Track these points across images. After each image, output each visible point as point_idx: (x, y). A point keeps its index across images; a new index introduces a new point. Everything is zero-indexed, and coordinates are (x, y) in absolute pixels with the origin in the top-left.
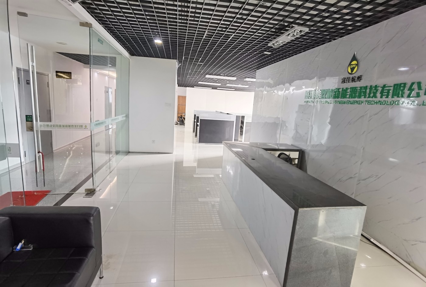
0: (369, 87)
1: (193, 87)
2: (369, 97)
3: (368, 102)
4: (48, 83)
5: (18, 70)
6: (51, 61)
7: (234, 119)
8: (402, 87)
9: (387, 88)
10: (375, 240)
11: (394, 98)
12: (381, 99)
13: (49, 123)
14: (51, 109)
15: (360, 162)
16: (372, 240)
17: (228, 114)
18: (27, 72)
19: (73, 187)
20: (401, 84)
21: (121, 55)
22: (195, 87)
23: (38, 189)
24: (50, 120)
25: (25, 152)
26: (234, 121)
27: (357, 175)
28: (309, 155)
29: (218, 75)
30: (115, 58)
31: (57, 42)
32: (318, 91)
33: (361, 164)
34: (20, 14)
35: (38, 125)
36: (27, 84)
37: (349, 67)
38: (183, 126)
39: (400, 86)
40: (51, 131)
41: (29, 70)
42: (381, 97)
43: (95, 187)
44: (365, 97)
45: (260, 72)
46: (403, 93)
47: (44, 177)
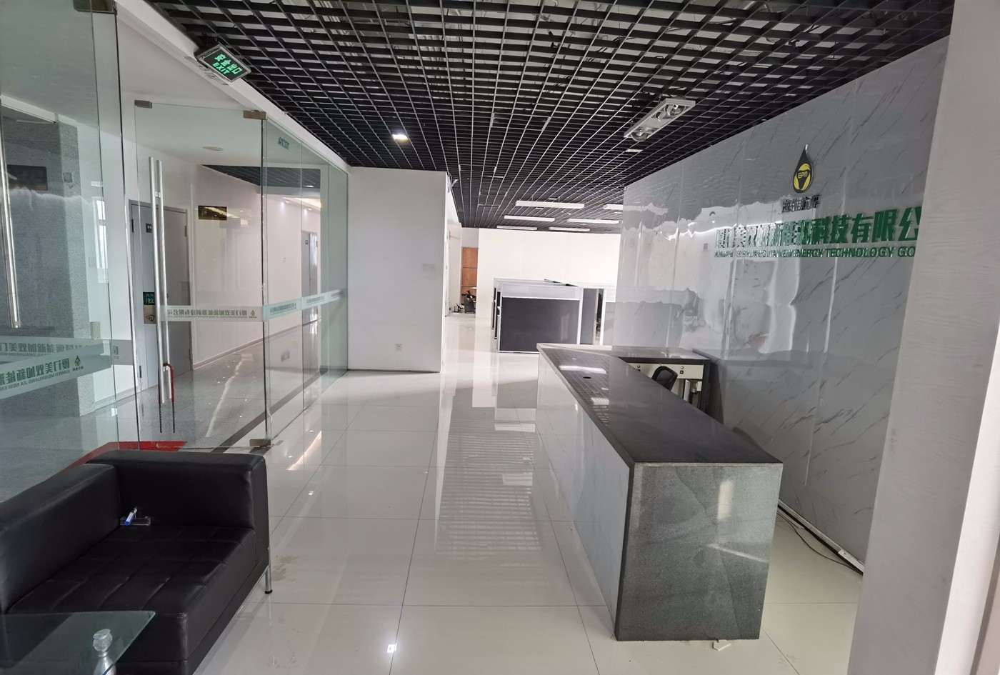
0: (832, 220)
1: (496, 228)
2: (833, 241)
3: (832, 253)
4: (186, 227)
5: (132, 204)
6: (192, 185)
7: (579, 297)
8: (890, 218)
9: (865, 221)
10: (847, 553)
11: (877, 241)
12: (853, 246)
13: (185, 308)
14: (190, 281)
15: (818, 384)
16: (841, 553)
17: (567, 285)
18: (147, 207)
19: (228, 436)
20: (888, 212)
21: (329, 164)
22: (498, 227)
23: (163, 437)
24: (188, 302)
25: (140, 367)
26: (579, 301)
27: (815, 411)
28: (725, 371)
29: (542, 200)
30: (319, 171)
31: (204, 148)
32: (740, 230)
33: (821, 387)
34: (138, 103)
35: (164, 310)
36: (147, 231)
37: (796, 177)
38: (472, 315)
39: (887, 218)
40: (190, 323)
41: (151, 204)
42: (854, 241)
43: (271, 436)
44: (825, 242)
45: (630, 191)
46: (892, 231)
47: (173, 417)
